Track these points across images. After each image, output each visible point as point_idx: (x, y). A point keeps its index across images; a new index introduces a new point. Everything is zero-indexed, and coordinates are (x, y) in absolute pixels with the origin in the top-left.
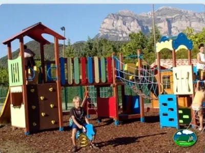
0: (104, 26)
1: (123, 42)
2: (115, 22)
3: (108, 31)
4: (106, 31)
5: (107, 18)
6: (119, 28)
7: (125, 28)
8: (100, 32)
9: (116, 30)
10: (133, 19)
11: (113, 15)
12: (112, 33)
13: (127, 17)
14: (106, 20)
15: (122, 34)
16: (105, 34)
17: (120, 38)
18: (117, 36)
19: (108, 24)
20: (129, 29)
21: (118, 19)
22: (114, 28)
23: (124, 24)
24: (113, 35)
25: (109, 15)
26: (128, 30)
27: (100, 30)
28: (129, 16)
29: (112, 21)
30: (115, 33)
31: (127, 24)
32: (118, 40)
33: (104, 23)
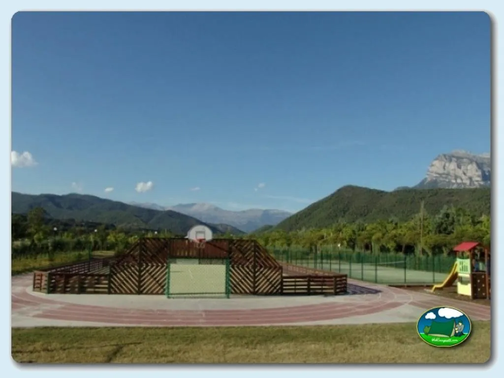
0: (434, 169)
1: (457, 189)
2: (447, 165)
3: (437, 175)
4: (435, 175)
5: (436, 159)
6: (452, 172)
7: (459, 172)
8: (427, 176)
9: (448, 174)
10: (471, 161)
11: (445, 156)
12: (443, 178)
13: (462, 158)
14: (436, 163)
15: (456, 179)
16: (434, 179)
17: (453, 184)
18: (449, 182)
19: (437, 167)
20: (465, 174)
21: (451, 161)
22: (446, 172)
23: (459, 167)
24: (444, 181)
25: (439, 156)
26: (463, 175)
27: (428, 175)
28: (466, 158)
29: (443, 163)
30: (446, 178)
31: (462, 167)
32: (450, 188)
33: (432, 165)
